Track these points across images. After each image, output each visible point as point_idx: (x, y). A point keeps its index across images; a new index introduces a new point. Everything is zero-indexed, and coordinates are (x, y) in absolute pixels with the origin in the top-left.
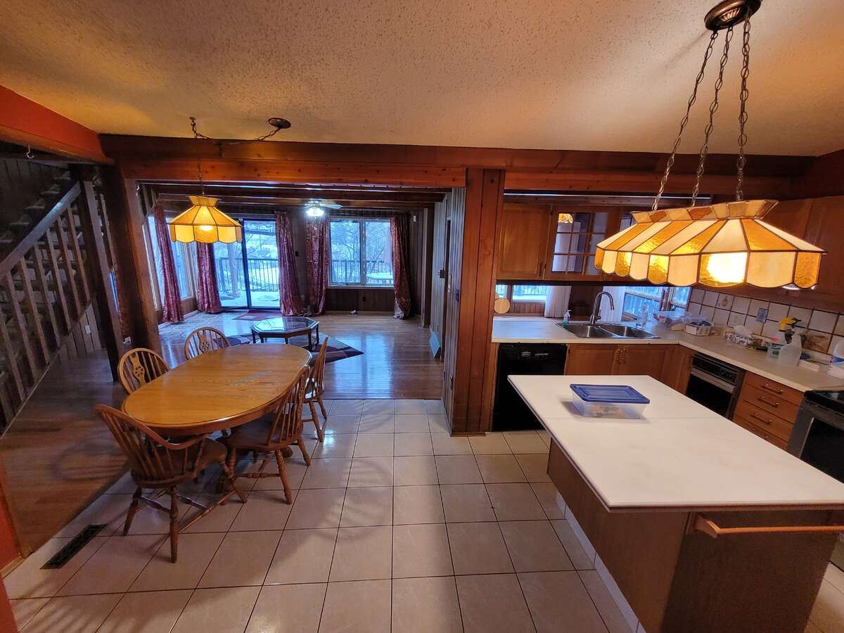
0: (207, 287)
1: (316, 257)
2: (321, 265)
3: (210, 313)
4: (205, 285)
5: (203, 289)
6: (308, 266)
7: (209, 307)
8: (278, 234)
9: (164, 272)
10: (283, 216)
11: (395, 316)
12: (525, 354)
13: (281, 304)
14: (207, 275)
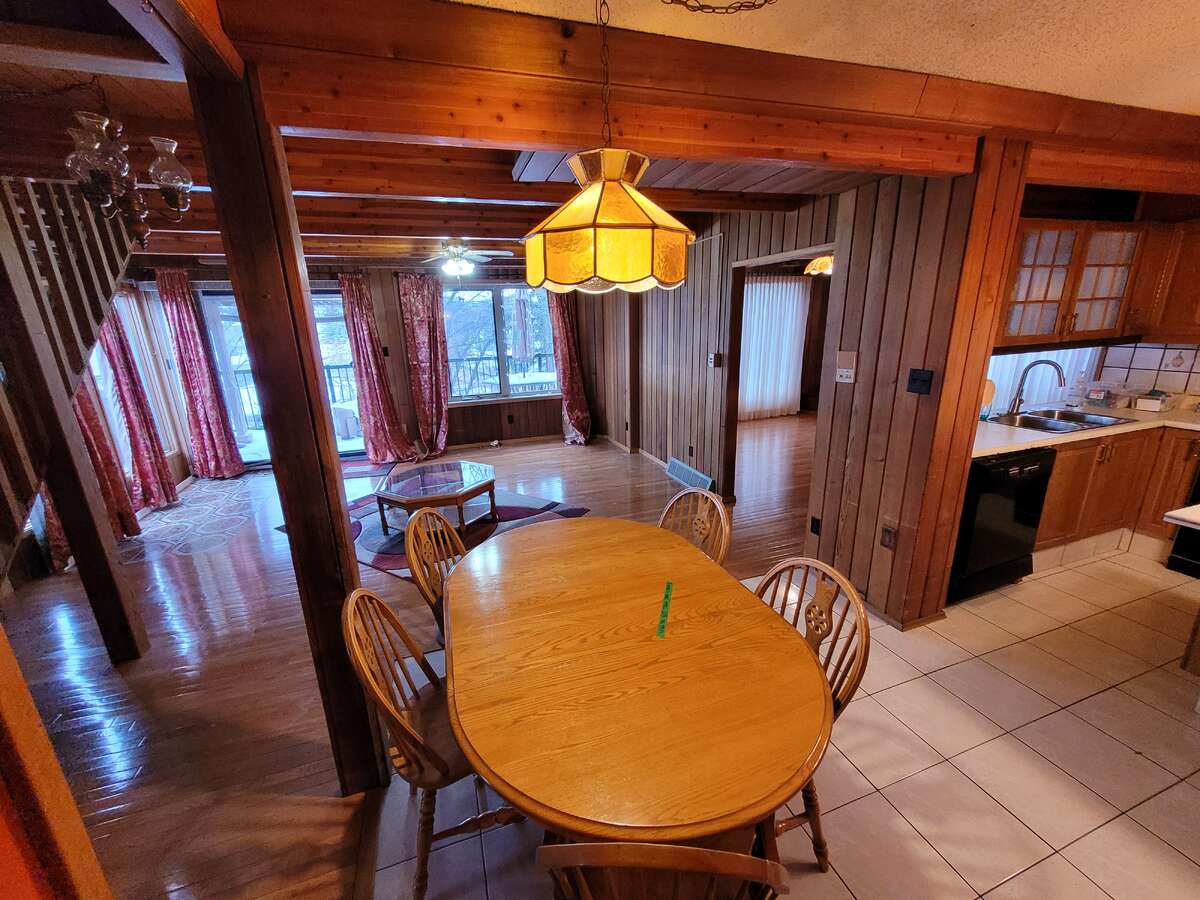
0: (209, 429)
1: (424, 354)
2: (434, 369)
3: (223, 478)
4: (204, 426)
5: (201, 434)
6: (410, 370)
7: (218, 466)
8: (349, 318)
9: (125, 406)
10: (357, 281)
11: (568, 442)
12: (1014, 471)
13: (366, 445)
14: (209, 404)
